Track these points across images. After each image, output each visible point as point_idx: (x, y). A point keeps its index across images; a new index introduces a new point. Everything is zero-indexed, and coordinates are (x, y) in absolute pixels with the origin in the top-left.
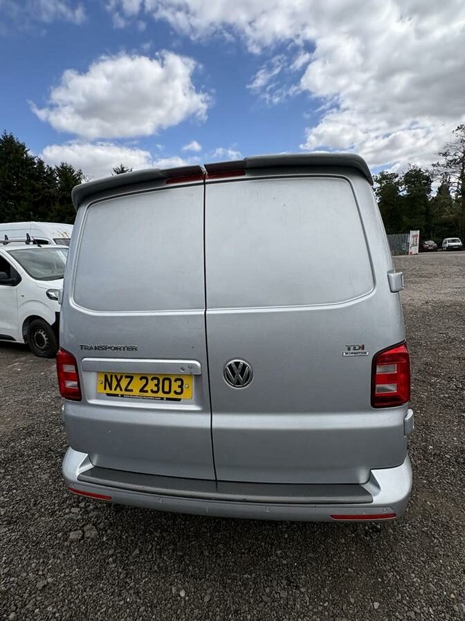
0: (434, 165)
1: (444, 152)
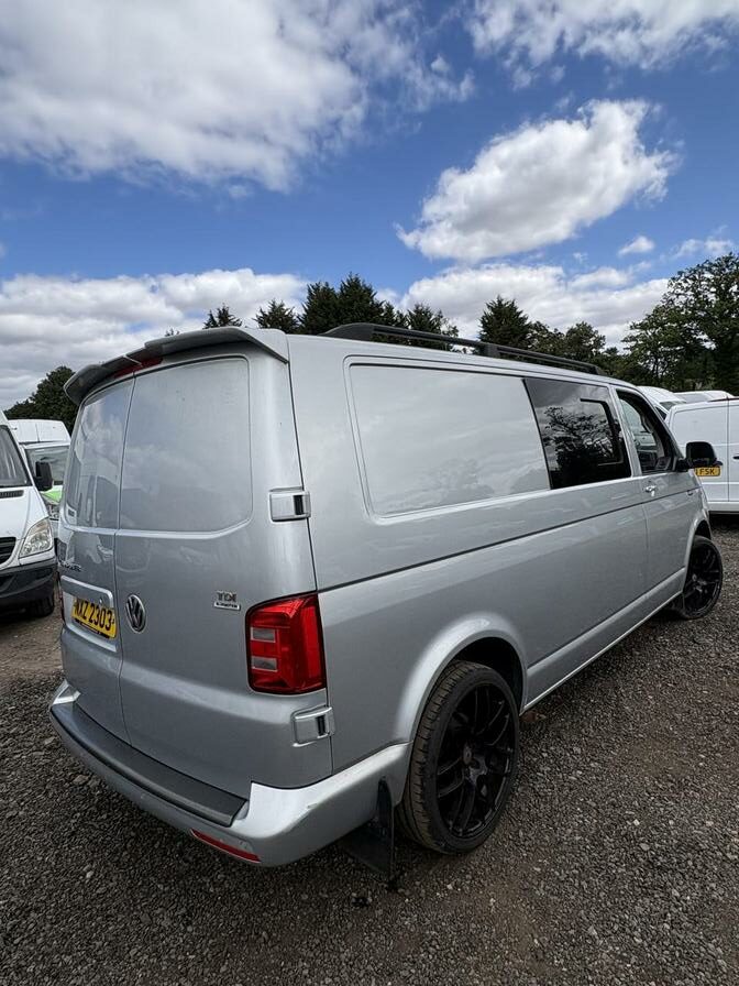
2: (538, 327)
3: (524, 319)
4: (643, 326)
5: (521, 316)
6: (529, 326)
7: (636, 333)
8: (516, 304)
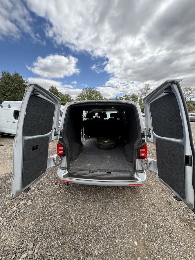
0: (139, 94)
1: (141, 90)
2: (60, 93)
3: (58, 91)
4: (78, 96)
5: (57, 90)
6: (59, 92)
7: (77, 97)
8: (56, 88)
